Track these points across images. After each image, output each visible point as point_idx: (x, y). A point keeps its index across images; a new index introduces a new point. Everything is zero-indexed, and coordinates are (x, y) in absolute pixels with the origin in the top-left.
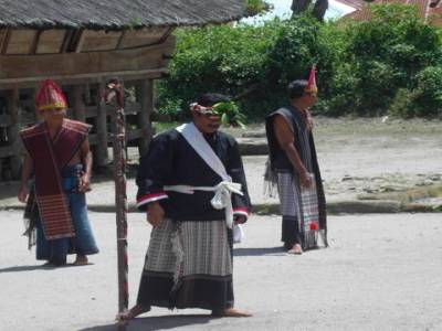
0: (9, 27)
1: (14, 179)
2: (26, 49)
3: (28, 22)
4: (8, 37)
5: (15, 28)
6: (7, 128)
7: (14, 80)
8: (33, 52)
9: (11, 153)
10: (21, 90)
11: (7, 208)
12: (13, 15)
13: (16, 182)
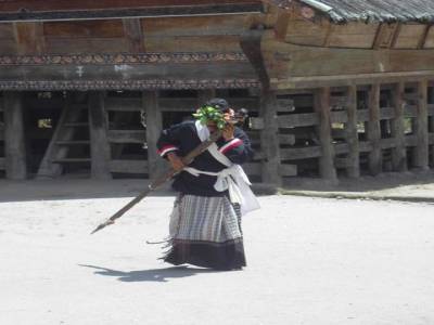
0: (400, 21)
1: (393, 171)
2: (414, 43)
3: (418, 17)
4: (397, 31)
5: (405, 23)
6: (391, 121)
7: (400, 74)
8: (421, 46)
9: (392, 145)
10: (406, 84)
11: (386, 199)
12: (404, 10)
13: (395, 174)
